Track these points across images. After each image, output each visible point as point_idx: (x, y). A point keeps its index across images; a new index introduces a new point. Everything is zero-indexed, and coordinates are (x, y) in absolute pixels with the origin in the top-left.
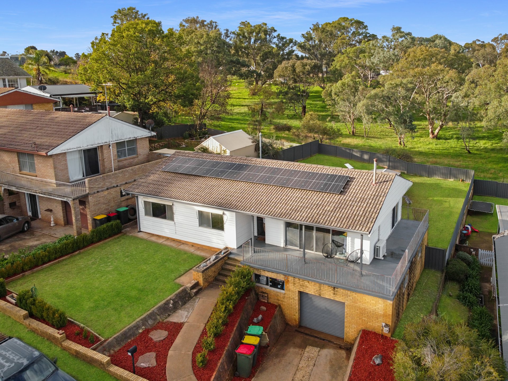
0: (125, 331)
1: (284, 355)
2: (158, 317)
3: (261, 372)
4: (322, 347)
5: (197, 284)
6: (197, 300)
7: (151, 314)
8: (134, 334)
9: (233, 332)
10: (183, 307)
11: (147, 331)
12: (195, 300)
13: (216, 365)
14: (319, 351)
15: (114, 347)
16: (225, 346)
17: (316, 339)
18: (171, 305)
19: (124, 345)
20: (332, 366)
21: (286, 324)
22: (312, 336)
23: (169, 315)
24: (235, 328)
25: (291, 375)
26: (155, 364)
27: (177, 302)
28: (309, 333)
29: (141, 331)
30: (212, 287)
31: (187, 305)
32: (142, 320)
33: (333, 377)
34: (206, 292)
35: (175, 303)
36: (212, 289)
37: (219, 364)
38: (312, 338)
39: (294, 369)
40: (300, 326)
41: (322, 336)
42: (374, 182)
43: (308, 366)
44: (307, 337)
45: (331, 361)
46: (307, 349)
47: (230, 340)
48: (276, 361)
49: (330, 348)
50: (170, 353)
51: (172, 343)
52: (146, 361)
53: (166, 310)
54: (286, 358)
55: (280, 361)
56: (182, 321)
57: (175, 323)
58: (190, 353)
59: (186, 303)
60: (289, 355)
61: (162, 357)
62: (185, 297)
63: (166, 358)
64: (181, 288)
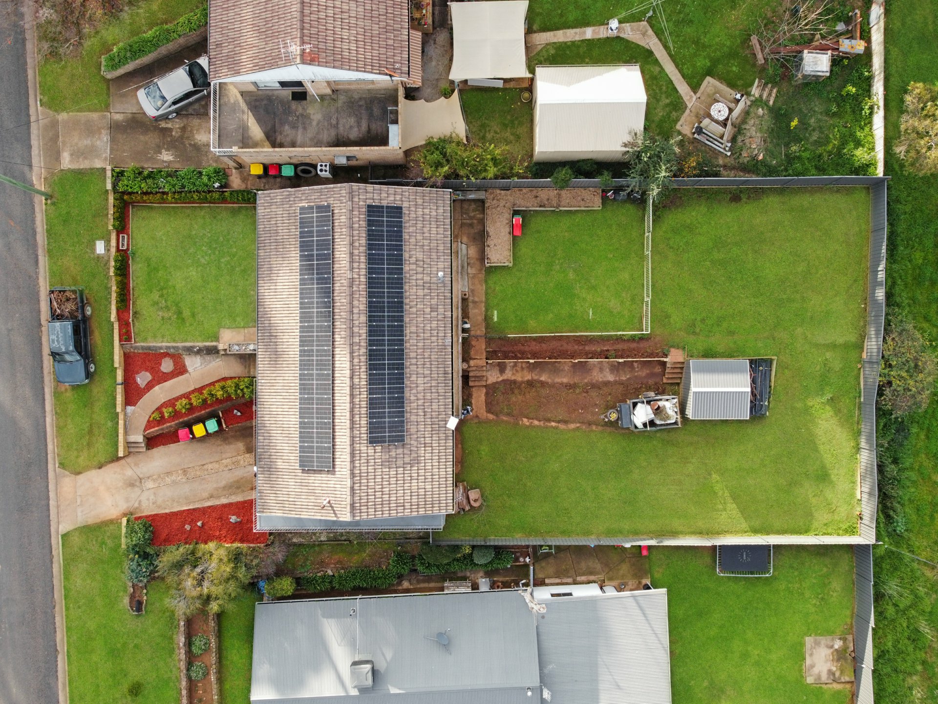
0: (151, 346)
1: (230, 443)
2: (181, 351)
6: (218, 360)
7: (177, 346)
8: (156, 351)
10: (204, 356)
11: (166, 355)
12: (217, 358)
18: (195, 350)
20: (238, 481)
23: (189, 355)
25: (208, 461)
26: (143, 386)
27: (203, 351)
29: (161, 352)
30: (240, 358)
31: (208, 358)
32: (167, 346)
33: (224, 487)
34: (230, 359)
35: (200, 350)
36: (239, 360)
37: (167, 425)
39: (217, 459)
42: (328, 499)
43: (226, 466)
46: (247, 455)
47: (187, 418)
50: (157, 388)
51: (166, 381)
52: (142, 379)
53: (190, 350)
54: (227, 447)
55: (221, 445)
56: (190, 369)
57: (184, 366)
58: (163, 401)
59: (209, 354)
60: (232, 446)
61: (150, 386)
62: (212, 351)
63: (151, 389)
64: (214, 344)
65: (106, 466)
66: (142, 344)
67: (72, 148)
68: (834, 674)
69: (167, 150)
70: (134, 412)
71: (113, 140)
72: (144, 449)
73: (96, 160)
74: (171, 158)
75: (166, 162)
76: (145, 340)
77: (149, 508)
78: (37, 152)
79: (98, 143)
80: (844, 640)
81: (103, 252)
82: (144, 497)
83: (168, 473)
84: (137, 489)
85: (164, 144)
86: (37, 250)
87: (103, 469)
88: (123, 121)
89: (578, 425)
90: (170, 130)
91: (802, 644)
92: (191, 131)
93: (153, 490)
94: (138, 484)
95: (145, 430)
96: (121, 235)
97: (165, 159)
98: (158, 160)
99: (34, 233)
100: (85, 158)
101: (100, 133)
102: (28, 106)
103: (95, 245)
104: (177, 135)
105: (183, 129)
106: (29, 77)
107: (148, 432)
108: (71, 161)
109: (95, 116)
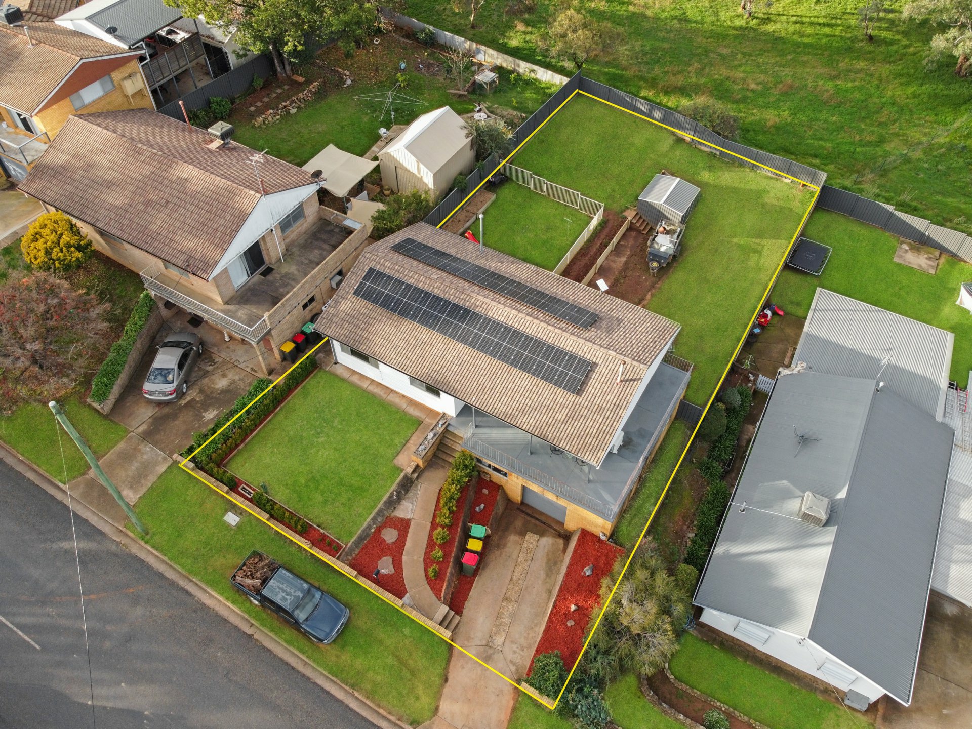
0: (360, 534)
1: (505, 545)
2: (386, 512)
3: (483, 569)
4: (542, 534)
5: (417, 466)
6: (419, 487)
7: (378, 511)
8: (368, 535)
9: (458, 535)
10: (407, 496)
11: (379, 530)
12: (416, 486)
13: (445, 574)
14: (538, 540)
15: (354, 550)
16: (451, 553)
17: (537, 523)
18: (395, 497)
19: (361, 546)
20: (549, 560)
21: (508, 501)
22: (532, 517)
23: (395, 508)
24: (459, 529)
25: (510, 573)
26: (393, 571)
27: (400, 491)
28: (530, 512)
29: (373, 530)
30: (432, 467)
31: (410, 494)
32: (372, 519)
33: (547, 575)
34: (427, 474)
35: (399, 493)
36: (432, 469)
37: (448, 574)
38: (533, 521)
39: (513, 565)
40: (523, 503)
41: (543, 519)
42: (618, 380)
43: (526, 561)
44: (529, 518)
45: (548, 555)
46: (527, 537)
47: (456, 544)
48: (497, 553)
49: (549, 536)
50: (404, 558)
51: (404, 546)
52: (385, 567)
53: (392, 503)
54: (506, 549)
55: (501, 554)
56: (409, 516)
57: (402, 520)
58: (422, 560)
59: (408, 490)
60: (509, 545)
61: (398, 563)
62: (407, 485)
63: (401, 564)
64: (402, 475)
65: (448, 672)
66: (353, 540)
67: (126, 483)
68: (931, 258)
69: (206, 411)
70: (413, 598)
71: (155, 444)
72: (458, 618)
73: (158, 468)
74: (215, 412)
75: (214, 417)
76: (351, 534)
77: (525, 658)
78: (96, 518)
79: (145, 457)
80: (902, 243)
81: (238, 519)
82: (510, 656)
83: (499, 616)
84: (496, 656)
85: (199, 411)
86: (178, 585)
87: (450, 677)
88: (149, 427)
89: (650, 293)
90: (193, 400)
91: (898, 265)
92: (209, 388)
93: (507, 642)
94: (490, 651)
95: (439, 599)
96: (240, 489)
97: (211, 417)
98: (207, 422)
99: (161, 576)
100: (146, 476)
101: (139, 450)
102: (52, 497)
103: (225, 522)
104: (202, 398)
105: (202, 391)
106: (31, 478)
107: (442, 596)
108: (135, 492)
109: (121, 445)
